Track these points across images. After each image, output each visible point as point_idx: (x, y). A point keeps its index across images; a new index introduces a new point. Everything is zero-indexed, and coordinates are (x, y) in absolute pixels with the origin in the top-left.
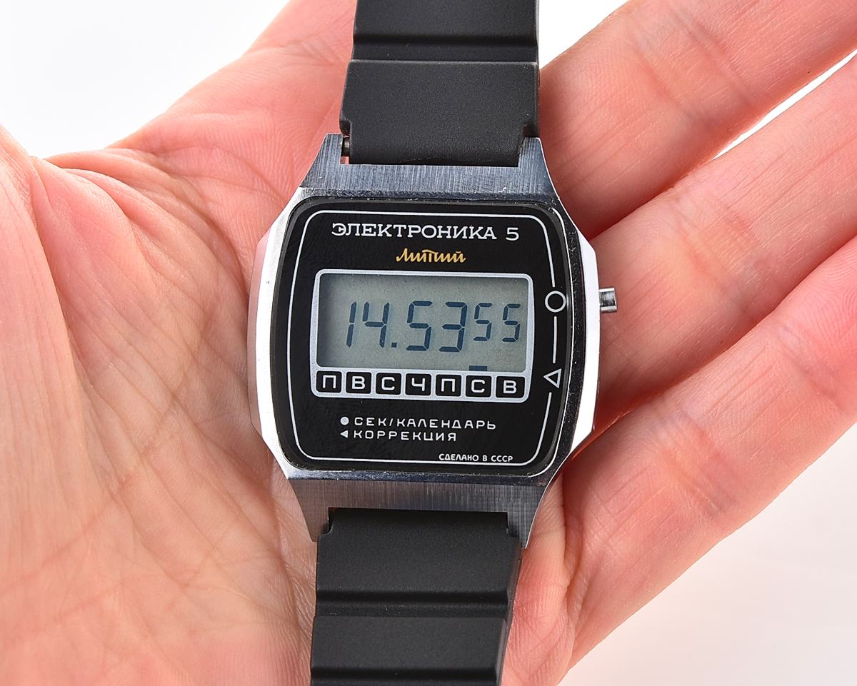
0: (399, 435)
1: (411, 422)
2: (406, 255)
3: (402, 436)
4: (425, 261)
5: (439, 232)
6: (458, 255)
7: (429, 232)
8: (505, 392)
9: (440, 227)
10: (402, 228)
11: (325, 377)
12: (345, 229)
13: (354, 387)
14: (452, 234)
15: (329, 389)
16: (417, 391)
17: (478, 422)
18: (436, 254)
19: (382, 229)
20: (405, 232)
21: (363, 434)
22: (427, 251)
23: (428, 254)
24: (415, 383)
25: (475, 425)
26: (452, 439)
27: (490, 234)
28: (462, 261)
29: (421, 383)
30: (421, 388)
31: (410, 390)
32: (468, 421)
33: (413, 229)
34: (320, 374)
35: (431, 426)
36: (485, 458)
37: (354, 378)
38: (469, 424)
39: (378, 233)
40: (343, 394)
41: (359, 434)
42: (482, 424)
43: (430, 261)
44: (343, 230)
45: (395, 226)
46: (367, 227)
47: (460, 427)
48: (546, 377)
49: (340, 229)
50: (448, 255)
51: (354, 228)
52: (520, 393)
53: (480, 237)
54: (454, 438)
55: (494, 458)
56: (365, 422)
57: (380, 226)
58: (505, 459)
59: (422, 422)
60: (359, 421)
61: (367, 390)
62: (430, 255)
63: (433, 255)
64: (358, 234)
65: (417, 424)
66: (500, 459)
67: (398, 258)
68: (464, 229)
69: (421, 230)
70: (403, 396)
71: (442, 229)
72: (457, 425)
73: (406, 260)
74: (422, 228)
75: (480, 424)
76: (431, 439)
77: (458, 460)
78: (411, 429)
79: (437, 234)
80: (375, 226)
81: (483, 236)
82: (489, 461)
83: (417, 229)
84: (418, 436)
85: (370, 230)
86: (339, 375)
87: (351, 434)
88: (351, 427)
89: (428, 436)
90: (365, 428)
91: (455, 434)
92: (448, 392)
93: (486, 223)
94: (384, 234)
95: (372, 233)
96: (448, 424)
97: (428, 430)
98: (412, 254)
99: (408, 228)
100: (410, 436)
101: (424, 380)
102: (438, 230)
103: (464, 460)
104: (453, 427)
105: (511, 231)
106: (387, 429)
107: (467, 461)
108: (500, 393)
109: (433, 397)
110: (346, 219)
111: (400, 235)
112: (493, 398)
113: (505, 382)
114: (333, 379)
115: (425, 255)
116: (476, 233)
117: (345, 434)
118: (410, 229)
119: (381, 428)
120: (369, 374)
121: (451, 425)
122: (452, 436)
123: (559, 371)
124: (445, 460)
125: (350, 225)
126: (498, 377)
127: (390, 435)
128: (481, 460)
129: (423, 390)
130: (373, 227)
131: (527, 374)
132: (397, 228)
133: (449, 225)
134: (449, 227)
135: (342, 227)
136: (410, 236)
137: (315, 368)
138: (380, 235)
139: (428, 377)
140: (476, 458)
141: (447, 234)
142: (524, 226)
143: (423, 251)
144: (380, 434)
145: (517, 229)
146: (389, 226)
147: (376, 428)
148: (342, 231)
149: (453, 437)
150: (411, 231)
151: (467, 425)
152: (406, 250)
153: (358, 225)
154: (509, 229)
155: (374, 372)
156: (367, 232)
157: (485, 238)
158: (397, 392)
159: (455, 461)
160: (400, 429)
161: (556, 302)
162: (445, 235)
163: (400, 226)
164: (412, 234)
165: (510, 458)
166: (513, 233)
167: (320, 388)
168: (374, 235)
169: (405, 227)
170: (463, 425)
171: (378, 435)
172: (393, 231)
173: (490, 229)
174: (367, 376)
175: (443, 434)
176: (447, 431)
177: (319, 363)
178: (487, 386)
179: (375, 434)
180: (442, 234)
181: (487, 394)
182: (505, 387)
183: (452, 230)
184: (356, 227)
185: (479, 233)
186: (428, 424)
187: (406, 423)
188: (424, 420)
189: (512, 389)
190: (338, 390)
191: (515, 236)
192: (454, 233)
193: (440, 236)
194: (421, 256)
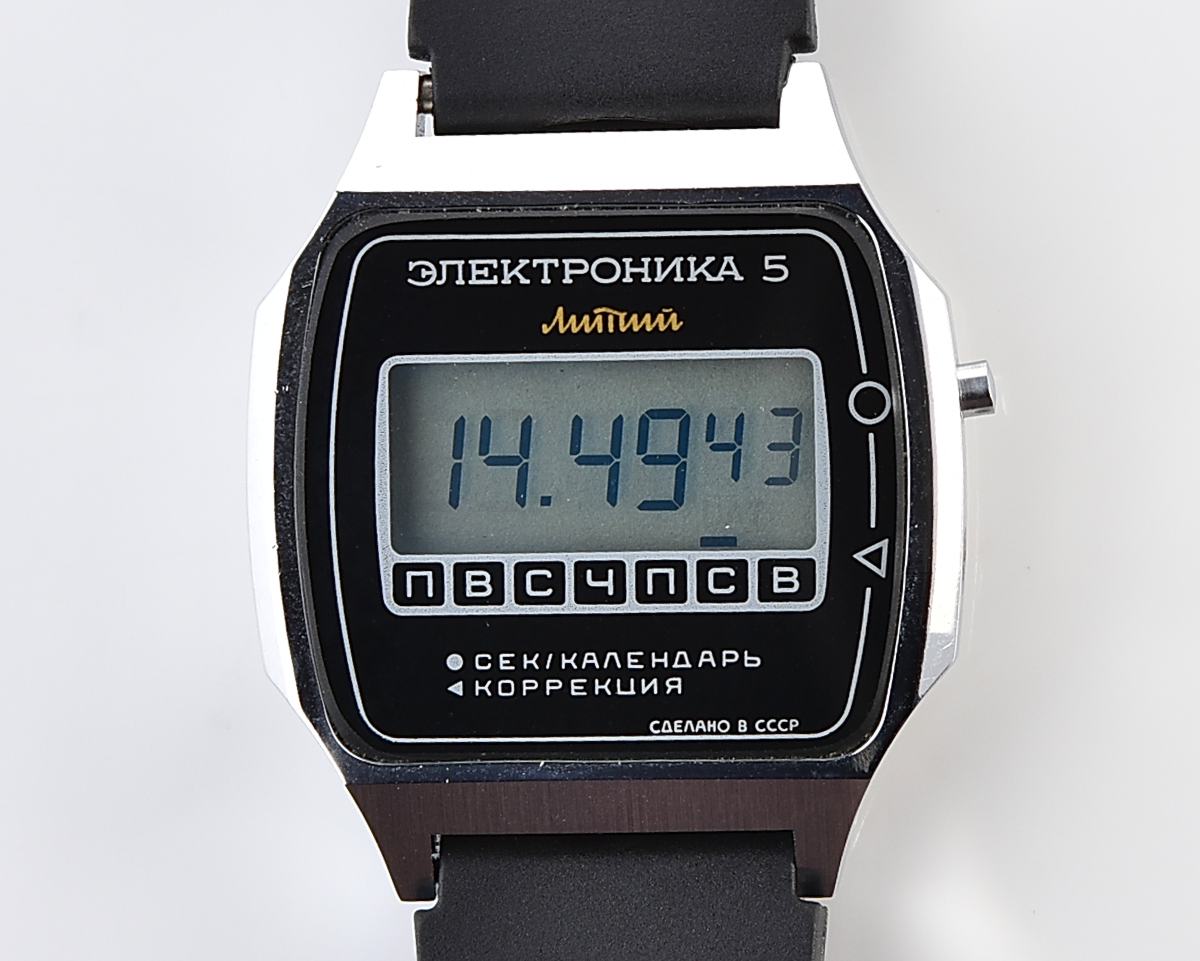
0: (567, 686)
1: (590, 659)
2: (561, 321)
3: (573, 687)
4: (600, 330)
5: (625, 271)
6: (667, 316)
7: (606, 271)
8: (777, 590)
9: (627, 261)
10: (551, 266)
11: (410, 574)
12: (434, 272)
13: (469, 593)
14: (653, 274)
15: (420, 598)
16: (600, 596)
17: (725, 653)
18: (622, 316)
19: (510, 271)
20: (557, 273)
21: (493, 688)
22: (603, 310)
23: (605, 316)
24: (594, 579)
25: (718, 659)
26: (675, 690)
27: (731, 269)
28: (675, 327)
29: (606, 579)
30: (606, 588)
31: (584, 595)
32: (704, 653)
33: (572, 266)
34: (400, 570)
35: (630, 666)
36: (742, 725)
37: (469, 574)
38: (707, 657)
39: (501, 277)
40: (449, 608)
41: (486, 688)
42: (732, 656)
43: (611, 330)
44: (431, 275)
45: (536, 262)
46: (480, 267)
47: (688, 665)
48: (859, 556)
49: (424, 273)
50: (648, 317)
51: (452, 270)
52: (806, 593)
53: (710, 278)
54: (679, 687)
55: (761, 726)
56: (495, 662)
57: (506, 262)
58: (785, 725)
59: (612, 658)
60: (483, 662)
61: (497, 598)
62: (611, 318)
63: (616, 319)
64: (460, 282)
65: (601, 663)
66: (774, 725)
67: (544, 326)
68: (677, 261)
69: (590, 268)
70: (570, 606)
71: (632, 265)
72: (682, 661)
73: (562, 330)
74: (590, 264)
75: (730, 656)
76: (632, 692)
77: (689, 732)
78: (590, 673)
79: (623, 275)
80: (494, 263)
81: (715, 274)
82: (751, 730)
83: (581, 267)
84: (605, 687)
85: (485, 272)
86: (437, 569)
87: (469, 688)
88: (468, 674)
89: (626, 687)
90: (496, 674)
91: (679, 680)
92: (661, 596)
93: (720, 248)
94: (514, 278)
95: (490, 277)
96: (665, 660)
97: (626, 674)
98: (573, 318)
99: (562, 265)
100: (589, 687)
101: (611, 572)
102: (623, 265)
103: (701, 732)
104: (676, 666)
105: (772, 262)
106: (541, 675)
107: (707, 733)
108: (766, 594)
109: (631, 606)
110: (435, 252)
111: (546, 280)
112: (753, 604)
113: (776, 570)
114: (426, 577)
115: (599, 319)
116: (702, 269)
117: (457, 689)
118: (567, 267)
119: (530, 673)
120: (500, 566)
121: (671, 661)
122: (675, 683)
123: (884, 544)
124: (661, 734)
125: (444, 264)
126: (761, 562)
127: (548, 688)
128: (734, 731)
129: (611, 592)
130: (490, 266)
131: (820, 553)
132: (540, 266)
133: (646, 256)
134: (646, 261)
135: (428, 269)
136: (567, 280)
137: (388, 558)
138: (506, 281)
139: (620, 567)
140: (724, 726)
141: (642, 275)
142: (800, 253)
143: (596, 311)
144: (529, 685)
145: (783, 257)
146: (524, 263)
147: (519, 675)
148: (428, 277)
149: (675, 685)
150: (568, 272)
151: (702, 660)
152: (560, 309)
153: (460, 263)
154: (768, 258)
155: (509, 561)
156: (479, 277)
157: (719, 278)
158: (558, 599)
159: (683, 734)
160: (567, 675)
161: (871, 403)
162: (637, 276)
163: (546, 262)
164: (572, 276)
165: (794, 723)
166: (776, 268)
167: (400, 598)
168: (495, 281)
169: (556, 262)
170: (694, 660)
171: (525, 688)
172: (533, 273)
173: (729, 259)
174: (496, 570)
175: (655, 681)
176: (662, 673)
177: (398, 547)
178: (741, 580)
179: (519, 688)
180: (632, 275)
181: (741, 596)
182: (777, 579)
183: (653, 265)
184: (456, 266)
185: (707, 268)
186: (624, 661)
187: (579, 661)
188: (615, 654)
189: (791, 585)
190: (438, 600)
191: (780, 273)
192: (657, 271)
193: (628, 279)
194: (591, 322)
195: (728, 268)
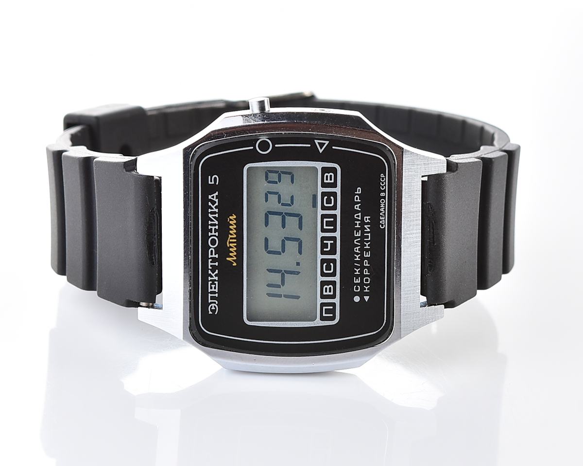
0: (366, 258)
1: (357, 250)
2: (232, 258)
3: (367, 256)
4: (235, 244)
5: (213, 235)
6: (231, 220)
7: (213, 242)
8: (333, 181)
9: (210, 234)
10: (211, 262)
11: (324, 315)
12: (213, 305)
13: (332, 293)
14: (215, 225)
15: (333, 311)
16: (334, 246)
18: (230, 236)
19: (213, 277)
20: (214, 260)
21: (367, 285)
22: (228, 243)
23: (230, 243)
24: (327, 248)
25: (358, 203)
26: (369, 219)
27: (214, 197)
28: (235, 217)
29: (327, 243)
30: (331, 243)
31: (333, 251)
32: (355, 208)
33: (212, 254)
34: (323, 318)
35: (360, 235)
36: (382, 194)
37: (325, 293)
38: (357, 207)
39: (215, 280)
40: (337, 301)
41: (367, 288)
42: (357, 198)
43: (235, 240)
44: (214, 306)
45: (210, 268)
46: (211, 288)
47: (360, 214)
48: (321, 151)
49: (213, 308)
50: (231, 227)
51: (212, 298)
52: (334, 170)
53: (217, 204)
54: (368, 217)
55: (383, 188)
56: (358, 284)
57: (210, 278)
58: (383, 179)
59: (356, 242)
60: (357, 289)
61: (333, 283)
62: (231, 240)
63: (231, 238)
64: (217, 295)
65: (359, 246)
66: (383, 183)
67: (234, 265)
68: (210, 216)
69: (212, 248)
70: (337, 257)
71: (212, 232)
72: (358, 216)
73: (235, 258)
74: (211, 248)
75: (357, 199)
76: (369, 234)
77: (385, 214)
78: (362, 250)
79: (215, 236)
80: (210, 283)
81: (215, 202)
82: (384, 191)
83: (212, 251)
84: (367, 244)
85: (213, 286)
86: (322, 305)
87: (367, 294)
88: (362, 294)
89: (367, 237)
90: (362, 284)
91: (365, 217)
92: (334, 224)
93: (205, 200)
94: (216, 275)
95: (215, 284)
96: (358, 222)
97: (363, 237)
98: (231, 254)
99: (211, 258)
100: (367, 250)
101: (325, 242)
102: (211, 236)
103: (385, 210)
104: (360, 219)
105: (211, 181)
106: (362, 267)
107: (385, 207)
108: (334, 185)
109: (337, 234)
110: (206, 304)
111: (217, 264)
112: (338, 190)
113: (325, 181)
115: (231, 245)
116: (213, 207)
117: (367, 298)
118: (212, 256)
119: (361, 272)
121: (358, 220)
122: (366, 219)
123: (316, 142)
124: (385, 224)
125: (210, 301)
127: (367, 265)
128: (384, 197)
129: (332, 242)
130: (211, 284)
131: (319, 165)
132: (211, 266)
133: (208, 227)
134: (210, 227)
135: (212, 307)
136: (217, 256)
137: (318, 323)
138: (217, 278)
139: (323, 239)
140: (383, 201)
141: (215, 229)
142: (209, 169)
143: (228, 246)
145: (210, 177)
146: (210, 272)
147: (362, 276)
148: (215, 307)
149: (367, 219)
150: (214, 256)
151: (358, 209)
152: (227, 259)
153: (210, 295)
154: (210, 183)
155: (320, 279)
156: (215, 288)
157: (217, 200)
158: (334, 261)
159: (385, 216)
160: (362, 258)
161: (264, 146)
163: (210, 264)
164: (215, 254)
165: (382, 175)
166: (213, 179)
167: (333, 318)
168: (217, 283)
169: (210, 260)
170: (358, 212)
171: (367, 273)
172: (214, 268)
173: (210, 197)
174: (323, 283)
175: (365, 226)
176: (363, 223)
177: (314, 319)
178: (329, 194)
179: (366, 276)
180: (215, 232)
181: (334, 194)
182: (329, 181)
183: (212, 225)
184: (211, 297)
185: (213, 205)
186: (358, 237)
187: (358, 254)
188: (355, 241)
189: (331, 176)
190: (334, 305)
191: (215, 178)
192: (214, 223)
193: (217, 234)
194: (232, 248)
195: (213, 197)
